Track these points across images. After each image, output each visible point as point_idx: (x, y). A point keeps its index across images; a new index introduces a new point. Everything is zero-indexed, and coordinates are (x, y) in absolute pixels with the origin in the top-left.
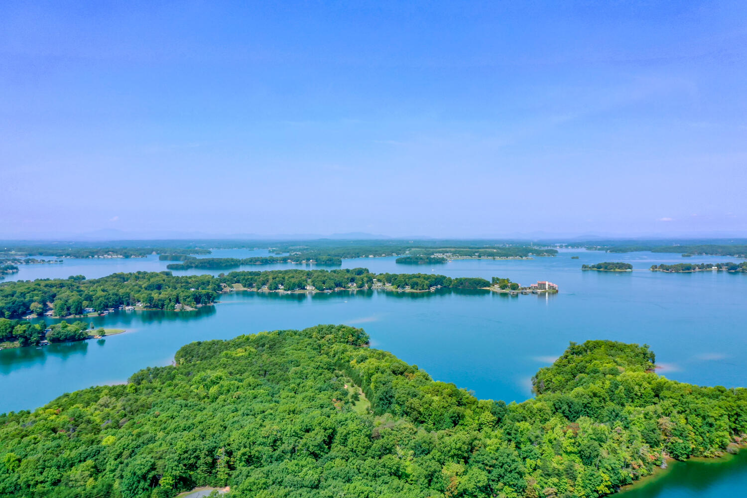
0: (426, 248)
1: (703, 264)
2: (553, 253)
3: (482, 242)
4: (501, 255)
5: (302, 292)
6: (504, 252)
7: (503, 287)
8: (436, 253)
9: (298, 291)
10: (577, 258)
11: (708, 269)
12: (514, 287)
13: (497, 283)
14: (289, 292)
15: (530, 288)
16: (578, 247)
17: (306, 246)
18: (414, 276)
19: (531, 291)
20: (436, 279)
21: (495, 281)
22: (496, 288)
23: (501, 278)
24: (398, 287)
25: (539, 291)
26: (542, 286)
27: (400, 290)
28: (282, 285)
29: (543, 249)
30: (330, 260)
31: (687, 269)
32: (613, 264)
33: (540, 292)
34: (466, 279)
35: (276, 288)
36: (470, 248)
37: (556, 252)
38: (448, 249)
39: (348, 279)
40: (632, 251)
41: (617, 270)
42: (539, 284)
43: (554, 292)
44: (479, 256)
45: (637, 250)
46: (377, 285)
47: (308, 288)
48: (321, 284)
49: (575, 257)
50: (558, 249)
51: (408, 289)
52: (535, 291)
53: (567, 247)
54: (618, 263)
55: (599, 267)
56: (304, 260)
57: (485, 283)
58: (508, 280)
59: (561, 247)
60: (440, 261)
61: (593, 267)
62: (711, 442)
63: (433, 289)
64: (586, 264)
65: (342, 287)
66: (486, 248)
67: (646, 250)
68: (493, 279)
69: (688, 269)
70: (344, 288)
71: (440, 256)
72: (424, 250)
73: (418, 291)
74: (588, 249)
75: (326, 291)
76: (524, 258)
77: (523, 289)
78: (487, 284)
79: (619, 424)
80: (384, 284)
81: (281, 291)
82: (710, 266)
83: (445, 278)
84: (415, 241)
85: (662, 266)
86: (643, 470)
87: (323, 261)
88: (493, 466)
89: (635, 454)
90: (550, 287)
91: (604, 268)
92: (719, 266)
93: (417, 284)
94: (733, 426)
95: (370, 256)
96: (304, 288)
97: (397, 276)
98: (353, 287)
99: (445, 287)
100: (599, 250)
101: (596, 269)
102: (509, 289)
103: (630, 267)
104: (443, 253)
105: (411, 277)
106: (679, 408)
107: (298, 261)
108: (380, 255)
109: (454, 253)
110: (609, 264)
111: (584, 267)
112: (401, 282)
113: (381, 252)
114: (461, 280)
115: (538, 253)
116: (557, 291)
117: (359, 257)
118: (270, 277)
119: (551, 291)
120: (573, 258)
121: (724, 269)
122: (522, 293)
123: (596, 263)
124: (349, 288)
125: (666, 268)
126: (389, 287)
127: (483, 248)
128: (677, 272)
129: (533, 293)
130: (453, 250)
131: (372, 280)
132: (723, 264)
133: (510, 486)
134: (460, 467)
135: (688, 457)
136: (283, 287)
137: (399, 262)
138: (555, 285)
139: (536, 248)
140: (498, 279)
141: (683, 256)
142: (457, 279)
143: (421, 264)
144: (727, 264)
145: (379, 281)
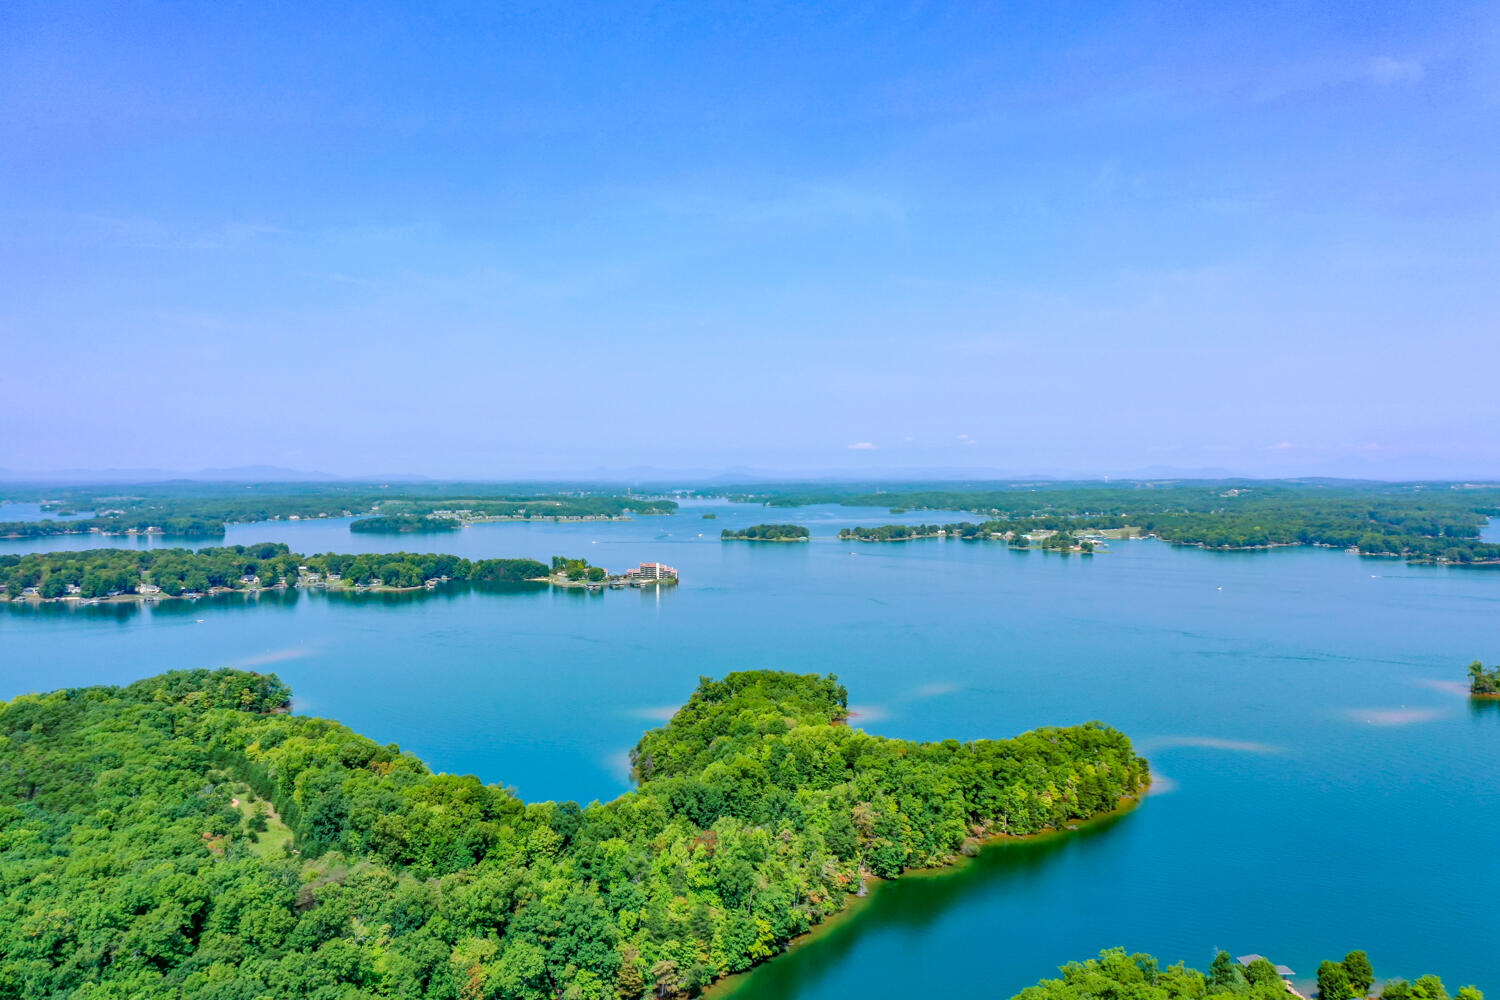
0: (417, 499)
1: (923, 526)
2: (668, 507)
3: (530, 486)
4: (569, 513)
5: (127, 599)
6: (576, 507)
7: (574, 577)
8: (438, 509)
9: (116, 599)
10: (713, 517)
11: (932, 535)
12: (596, 575)
13: (562, 569)
14: (95, 601)
15: (625, 577)
16: (714, 497)
17: (140, 496)
18: (390, 558)
19: (628, 581)
20: (437, 564)
21: (559, 564)
22: (561, 579)
23: (568, 557)
24: (356, 581)
25: (643, 582)
26: (648, 571)
27: (359, 589)
28: (77, 584)
29: (650, 500)
30: (198, 528)
31: (899, 535)
32: (776, 527)
33: (645, 583)
34: (500, 562)
35: (62, 593)
36: (507, 499)
37: (675, 506)
38: (462, 502)
39: (240, 567)
40: (808, 504)
41: (783, 539)
42: (642, 568)
43: (671, 582)
44: (527, 516)
45: (815, 501)
46: (308, 580)
47: (143, 589)
48: (174, 580)
49: (709, 516)
50: (678, 500)
51: (377, 586)
52: (635, 582)
53: (693, 496)
54: (784, 527)
55: (752, 533)
56: (132, 527)
57: (538, 569)
58: (584, 562)
59: (683, 496)
60: (447, 527)
61: (742, 533)
62: (938, 840)
63: (431, 584)
64: (728, 529)
65: (227, 586)
66: (540, 498)
67: (831, 501)
68: (555, 560)
69: (901, 536)
70: (231, 587)
71: (447, 515)
72: (410, 503)
73: (400, 589)
74: (732, 499)
75: (186, 596)
76: (614, 518)
77: (612, 579)
78: (543, 571)
79: (786, 825)
80: (325, 577)
81: (74, 597)
82: (934, 529)
83: (455, 560)
84: (392, 486)
85: (858, 531)
86: (829, 904)
87: (181, 530)
88: (555, 933)
89: (817, 877)
90: (664, 573)
91: (759, 536)
92: (949, 529)
93: (396, 574)
94: (971, 807)
95: (292, 517)
96: (132, 591)
97: (354, 558)
98: (252, 585)
99: (457, 578)
100: (752, 501)
101: (746, 537)
102: (587, 580)
103: (804, 532)
104: (453, 509)
105: (383, 560)
106: (885, 786)
107: (117, 529)
108: (315, 515)
109: (475, 510)
110: (769, 527)
111: (726, 533)
112: (361, 570)
113: (316, 509)
114: (489, 563)
115: (641, 508)
116: (677, 581)
117: (265, 519)
118: (45, 568)
119: (666, 581)
120: (705, 517)
121: (956, 534)
122: (611, 587)
123: (746, 526)
124: (243, 586)
125: (865, 535)
126: (335, 582)
127: (535, 499)
128: (883, 541)
129: (632, 585)
130: (473, 503)
131: (296, 568)
132: (954, 526)
133: (588, 968)
134: (487, 945)
135: (901, 872)
136: (77, 590)
137: (357, 528)
138: (673, 570)
139: (637, 498)
140: (564, 561)
141: (893, 512)
142: (481, 562)
143: (406, 533)
144: (961, 526)
145: (312, 569)
